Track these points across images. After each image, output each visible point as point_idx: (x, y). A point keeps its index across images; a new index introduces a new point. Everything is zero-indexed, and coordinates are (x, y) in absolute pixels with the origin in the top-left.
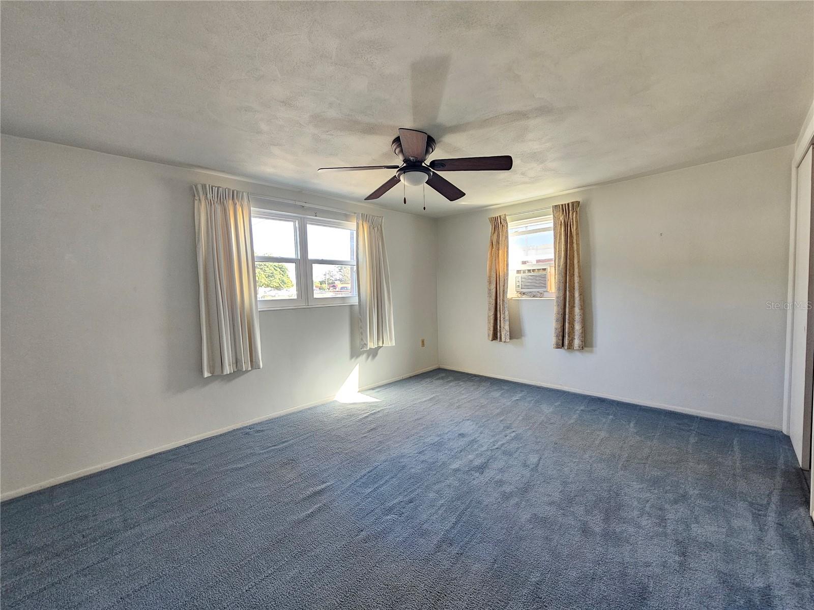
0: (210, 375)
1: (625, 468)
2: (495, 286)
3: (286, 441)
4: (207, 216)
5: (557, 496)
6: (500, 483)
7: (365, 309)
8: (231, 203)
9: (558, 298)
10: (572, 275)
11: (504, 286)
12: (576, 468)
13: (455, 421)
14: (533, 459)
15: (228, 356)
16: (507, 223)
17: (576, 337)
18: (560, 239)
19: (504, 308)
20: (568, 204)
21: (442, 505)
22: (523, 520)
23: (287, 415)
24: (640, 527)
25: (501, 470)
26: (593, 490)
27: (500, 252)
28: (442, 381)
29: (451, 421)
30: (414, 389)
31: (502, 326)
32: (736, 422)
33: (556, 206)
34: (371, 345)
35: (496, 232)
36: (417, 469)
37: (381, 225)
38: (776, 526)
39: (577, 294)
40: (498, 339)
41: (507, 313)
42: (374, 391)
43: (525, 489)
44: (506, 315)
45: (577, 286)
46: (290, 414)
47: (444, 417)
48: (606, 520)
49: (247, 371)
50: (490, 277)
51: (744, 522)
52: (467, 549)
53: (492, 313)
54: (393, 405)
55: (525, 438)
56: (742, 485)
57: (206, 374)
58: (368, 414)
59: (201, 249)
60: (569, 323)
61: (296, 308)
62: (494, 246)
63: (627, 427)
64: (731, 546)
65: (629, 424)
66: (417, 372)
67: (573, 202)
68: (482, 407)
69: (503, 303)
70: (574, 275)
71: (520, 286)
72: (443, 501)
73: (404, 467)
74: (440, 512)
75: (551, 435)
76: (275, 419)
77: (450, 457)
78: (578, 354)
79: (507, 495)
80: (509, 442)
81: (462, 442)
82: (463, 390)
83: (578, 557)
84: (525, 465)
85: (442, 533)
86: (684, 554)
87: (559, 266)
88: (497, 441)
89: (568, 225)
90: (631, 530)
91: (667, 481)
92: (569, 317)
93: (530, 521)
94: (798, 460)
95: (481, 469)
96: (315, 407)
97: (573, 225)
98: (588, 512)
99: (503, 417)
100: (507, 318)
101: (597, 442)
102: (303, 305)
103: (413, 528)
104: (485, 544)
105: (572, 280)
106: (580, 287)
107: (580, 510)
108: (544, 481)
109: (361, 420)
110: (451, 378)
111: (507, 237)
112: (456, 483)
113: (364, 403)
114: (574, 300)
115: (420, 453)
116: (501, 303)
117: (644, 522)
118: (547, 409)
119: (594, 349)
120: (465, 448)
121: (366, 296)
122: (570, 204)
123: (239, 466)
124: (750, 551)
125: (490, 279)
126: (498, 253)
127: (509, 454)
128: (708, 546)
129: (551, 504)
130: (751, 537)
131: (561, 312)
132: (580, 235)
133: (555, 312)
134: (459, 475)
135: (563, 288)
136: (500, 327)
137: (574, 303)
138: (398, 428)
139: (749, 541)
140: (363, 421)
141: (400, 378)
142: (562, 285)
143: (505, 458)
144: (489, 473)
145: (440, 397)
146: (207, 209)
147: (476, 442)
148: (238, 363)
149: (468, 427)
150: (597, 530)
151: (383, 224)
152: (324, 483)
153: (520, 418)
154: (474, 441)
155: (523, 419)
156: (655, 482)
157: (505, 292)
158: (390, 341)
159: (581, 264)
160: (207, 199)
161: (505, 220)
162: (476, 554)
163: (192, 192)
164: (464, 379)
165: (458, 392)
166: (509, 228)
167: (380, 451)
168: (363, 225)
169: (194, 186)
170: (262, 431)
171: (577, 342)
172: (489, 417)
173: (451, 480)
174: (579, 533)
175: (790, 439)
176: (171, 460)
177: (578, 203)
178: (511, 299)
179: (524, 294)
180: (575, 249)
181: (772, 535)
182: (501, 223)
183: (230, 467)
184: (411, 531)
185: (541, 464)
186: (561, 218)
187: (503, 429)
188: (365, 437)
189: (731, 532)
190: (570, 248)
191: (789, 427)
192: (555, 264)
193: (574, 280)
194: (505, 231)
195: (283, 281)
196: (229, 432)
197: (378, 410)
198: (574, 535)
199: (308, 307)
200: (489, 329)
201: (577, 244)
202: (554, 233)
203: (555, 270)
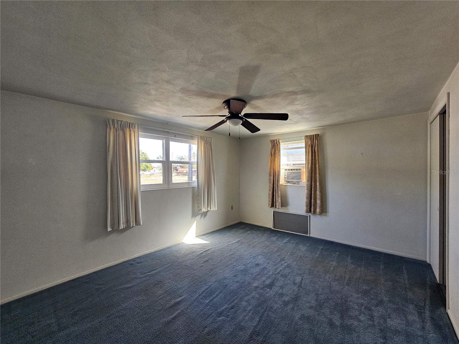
0: (111, 230)
1: (348, 284)
2: (273, 177)
3: (155, 270)
4: (114, 137)
5: (313, 303)
6: (282, 295)
7: (201, 188)
8: (128, 130)
9: (307, 185)
10: (315, 173)
11: (278, 177)
12: (322, 285)
13: (253, 256)
14: (298, 279)
15: (123, 218)
16: (280, 143)
17: (318, 207)
18: (309, 153)
19: (278, 189)
20: (313, 135)
21: (250, 310)
22: (297, 318)
23: (155, 252)
24: (360, 321)
25: (282, 287)
26: (333, 299)
27: (276, 159)
28: (243, 230)
29: (250, 255)
30: (227, 235)
31: (277, 200)
32: (403, 256)
33: (306, 136)
34: (204, 210)
35: (274, 148)
36: (234, 286)
37: (211, 143)
38: (430, 319)
39: (318, 184)
40: (275, 207)
41: (279, 193)
42: (205, 236)
43: (296, 299)
44: (279, 194)
45: (318, 179)
46: (157, 251)
47: (246, 253)
48: (342, 317)
49: (133, 227)
50: (270, 172)
51: (413, 317)
52: (267, 338)
53: (271, 192)
54: (217, 246)
55: (292, 266)
56: (410, 295)
57: (109, 229)
58: (203, 251)
59: (110, 156)
60: (314, 199)
61: (162, 189)
62: (273, 156)
63: (347, 259)
64: (409, 332)
65: (348, 257)
66: (228, 224)
67: (316, 134)
68: (267, 247)
69: (277, 187)
70: (316, 173)
71: (287, 178)
72: (251, 307)
73: (226, 285)
74: (250, 314)
75: (307, 264)
76: (148, 255)
77: (252, 278)
78: (318, 216)
79: (286, 303)
80: (284, 269)
81: (258, 269)
82: (255, 236)
83: (329, 341)
84: (294, 284)
85: (252, 328)
86: (385, 338)
87: (308, 168)
88: (277, 268)
89: (313, 146)
90: (356, 323)
91: (371, 292)
92: (314, 196)
93: (300, 319)
94: (436, 279)
95: (270, 286)
96: (171, 247)
97: (316, 146)
98: (332, 313)
99: (279, 253)
100: (280, 195)
101: (332, 269)
102: (166, 187)
103: (235, 325)
104: (277, 334)
105: (315, 176)
106: (320, 180)
107: (327, 311)
108: (306, 294)
109: (198, 255)
110: (248, 229)
111: (280, 151)
112: (257, 296)
113: (200, 244)
114: (316, 187)
115: (235, 276)
116: (276, 187)
117: (362, 318)
118: (303, 248)
119: (328, 214)
120: (260, 273)
121: (202, 182)
122: (314, 135)
123: (129, 286)
124: (419, 335)
125: (270, 173)
126: (275, 159)
127: (285, 276)
128: (397, 332)
129: (311, 307)
130: (418, 326)
131: (309, 193)
132: (319, 152)
133: (306, 193)
134: (259, 291)
135: (310, 180)
136: (276, 200)
137: (316, 189)
138: (221, 260)
139: (418, 329)
140: (200, 256)
141: (219, 228)
142: (310, 179)
143: (283, 279)
144: (275, 289)
145: (243, 240)
146: (114, 134)
147: (266, 269)
148: (128, 223)
149: (261, 260)
150: (338, 323)
151: (212, 142)
152: (180, 296)
153: (289, 254)
154: (264, 269)
155: (290, 254)
156: (365, 293)
157: (278, 181)
158: (214, 208)
159: (320, 168)
160: (115, 128)
161: (279, 141)
162: (273, 341)
163: (106, 123)
164: (255, 229)
165: (253, 237)
166: (281, 146)
167: (211, 275)
168: (201, 142)
169: (107, 120)
170: (141, 262)
171: (318, 210)
172: (272, 253)
173: (254, 294)
174: (328, 326)
175: (431, 266)
176: (85, 282)
177: (318, 135)
178: (282, 185)
179: (289, 182)
180: (317, 159)
181: (429, 325)
182: (276, 143)
183: (122, 287)
184: (234, 327)
185: (303, 283)
186: (309, 142)
187: (280, 261)
188: (202, 266)
189: (408, 323)
190: (314, 159)
191: (430, 259)
192: (306, 167)
193: (316, 176)
194: (278, 148)
195: (147, 166)
196: (121, 263)
197: (208, 249)
198: (325, 327)
199: (169, 188)
200: (269, 201)
201: (318, 157)
202: (306, 150)
203: (306, 170)
